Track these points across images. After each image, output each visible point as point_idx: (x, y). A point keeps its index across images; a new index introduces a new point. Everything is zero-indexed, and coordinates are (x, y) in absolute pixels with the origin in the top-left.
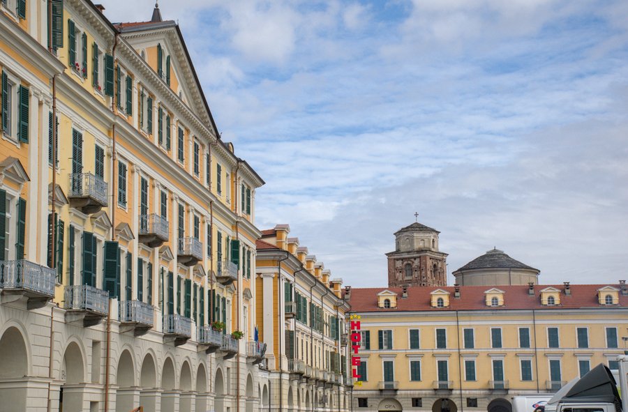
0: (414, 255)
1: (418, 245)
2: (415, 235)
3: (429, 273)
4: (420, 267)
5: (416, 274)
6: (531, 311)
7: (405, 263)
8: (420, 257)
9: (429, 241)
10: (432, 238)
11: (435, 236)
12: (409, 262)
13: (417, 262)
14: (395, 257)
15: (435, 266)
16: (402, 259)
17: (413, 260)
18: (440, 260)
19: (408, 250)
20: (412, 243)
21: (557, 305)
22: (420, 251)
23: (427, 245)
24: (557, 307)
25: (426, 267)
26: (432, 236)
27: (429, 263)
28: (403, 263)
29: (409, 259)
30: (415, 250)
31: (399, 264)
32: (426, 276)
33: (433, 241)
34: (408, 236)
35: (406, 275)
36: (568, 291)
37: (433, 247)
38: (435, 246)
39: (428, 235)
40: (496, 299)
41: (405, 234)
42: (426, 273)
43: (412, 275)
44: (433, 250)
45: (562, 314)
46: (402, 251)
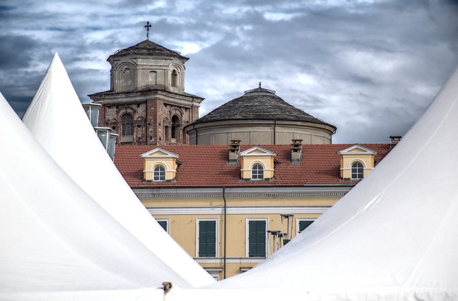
0: (138, 99)
1: (144, 80)
2: (140, 61)
3: (161, 131)
4: (146, 120)
5: (139, 133)
6: (220, 191)
7: (122, 111)
8: (146, 102)
9: (165, 75)
10: (171, 68)
11: (176, 66)
12: (129, 111)
13: (141, 111)
14: (106, 101)
15: (175, 119)
16: (118, 106)
17: (134, 107)
18: (186, 109)
19: (126, 90)
20: (134, 77)
21: (268, 179)
22: (148, 91)
23: (160, 81)
24: (267, 184)
25: (155, 119)
26: (170, 65)
27: (163, 113)
28: (118, 113)
29: (128, 105)
30: (139, 89)
31: (111, 114)
32: (155, 135)
33: (174, 74)
34: (128, 64)
35: (124, 134)
36: (296, 155)
37: (174, 85)
38: (178, 83)
39: (162, 62)
40: (162, 169)
41: (124, 60)
42: (155, 130)
43: (132, 134)
44: (172, 89)
45: (274, 196)
46: (118, 90)
